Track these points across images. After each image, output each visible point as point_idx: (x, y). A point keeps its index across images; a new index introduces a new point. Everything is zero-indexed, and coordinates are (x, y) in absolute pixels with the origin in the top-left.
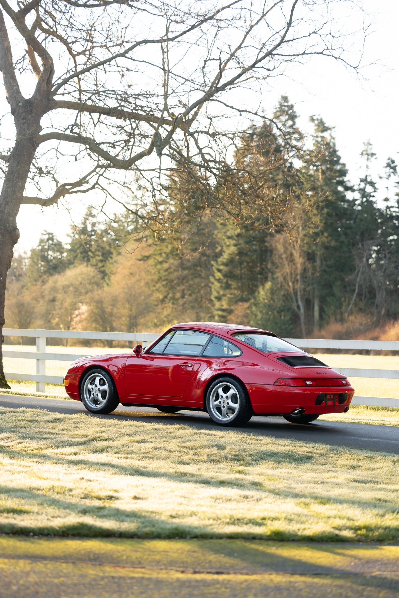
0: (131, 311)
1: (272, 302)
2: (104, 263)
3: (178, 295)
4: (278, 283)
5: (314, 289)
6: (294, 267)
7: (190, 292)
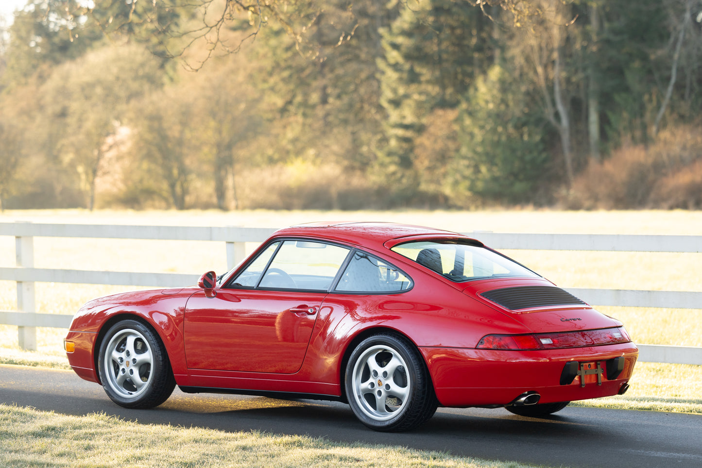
0: (220, 132)
1: (503, 107)
2: (161, 36)
3: (315, 98)
4: (514, 69)
5: (587, 78)
6: (545, 35)
7: (337, 91)
